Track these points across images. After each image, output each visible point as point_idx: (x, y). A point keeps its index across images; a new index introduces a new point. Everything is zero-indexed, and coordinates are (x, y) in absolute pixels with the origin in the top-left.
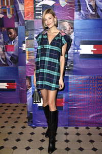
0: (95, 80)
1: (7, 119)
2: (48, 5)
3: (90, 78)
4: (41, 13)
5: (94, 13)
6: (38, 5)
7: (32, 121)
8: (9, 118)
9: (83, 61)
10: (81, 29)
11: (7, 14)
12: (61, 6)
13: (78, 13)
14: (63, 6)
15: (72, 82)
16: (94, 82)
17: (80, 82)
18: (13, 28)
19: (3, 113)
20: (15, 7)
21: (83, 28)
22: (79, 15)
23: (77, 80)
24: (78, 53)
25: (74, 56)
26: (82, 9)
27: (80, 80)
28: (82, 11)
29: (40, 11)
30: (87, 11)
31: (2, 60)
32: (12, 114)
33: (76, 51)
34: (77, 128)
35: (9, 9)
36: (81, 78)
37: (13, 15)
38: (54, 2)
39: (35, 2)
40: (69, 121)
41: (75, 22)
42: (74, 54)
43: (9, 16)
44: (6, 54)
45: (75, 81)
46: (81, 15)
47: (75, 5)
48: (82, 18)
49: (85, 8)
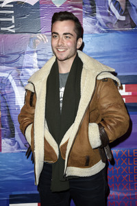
0: (132, 159)
2: (27, 4)
3: (120, 154)
4: (13, 19)
5: (123, 18)
10: (99, 53)
12: (53, 6)
16: (132, 161)
21: (102, 50)
22: (94, 23)
26: (97, 10)
28: (98, 16)
29: (9, 16)
30: (109, 15)
46: (97, 25)
47: (84, 4)
48: (98, 30)
49: (105, 9)
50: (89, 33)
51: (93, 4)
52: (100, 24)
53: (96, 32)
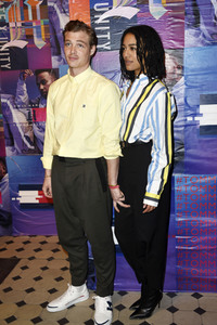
1: (40, 273)
4: (108, 36)
6: (101, 19)
7: (93, 278)
8: (45, 268)
9: (208, 141)
10: (202, 69)
11: (35, 38)
12: (152, 18)
13: (194, 31)
14: (157, 18)
15: (184, 189)
17: (201, 191)
18: (49, 70)
19: (30, 259)
20: (51, 22)
21: (205, 65)
22: (197, 35)
23: (194, 184)
24: (194, 124)
25: (185, 131)
26: (202, 21)
27: (201, 185)
28: (202, 27)
29: (104, 32)
30: (215, 25)
31: (25, 141)
32: (50, 259)
33: (189, 119)
34: (197, 296)
35: (38, 28)
36: (203, 180)
37: (47, 40)
38: (136, 11)
39: (93, 13)
40: (177, 279)
41: (187, 53)
42: (186, 126)
43: (39, 43)
44: (36, 128)
45: (189, 188)
46: (201, 37)
47: (186, 14)
48: (202, 42)
49: (211, 18)
50: (192, 47)
51: (197, 14)
52: (204, 36)
53: (200, 45)
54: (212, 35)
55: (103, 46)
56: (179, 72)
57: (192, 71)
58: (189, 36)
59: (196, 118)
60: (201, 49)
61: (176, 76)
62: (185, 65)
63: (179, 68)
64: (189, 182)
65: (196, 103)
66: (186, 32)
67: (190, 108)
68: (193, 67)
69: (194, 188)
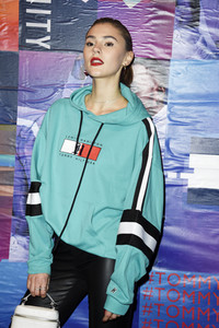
14: (130, 5)
15: (155, 294)
17: (185, 300)
24: (179, 184)
27: (185, 290)
33: (171, 176)
36: (187, 282)
41: (174, 67)
45: (164, 294)
54: (217, 42)
55: (39, 42)
56: (160, 96)
57: (182, 97)
58: (181, 39)
59: (183, 175)
60: (198, 63)
61: (154, 104)
62: (169, 87)
63: (160, 90)
64: (165, 283)
65: (184, 151)
66: (176, 33)
67: (174, 158)
68: (183, 91)
69: (173, 295)
